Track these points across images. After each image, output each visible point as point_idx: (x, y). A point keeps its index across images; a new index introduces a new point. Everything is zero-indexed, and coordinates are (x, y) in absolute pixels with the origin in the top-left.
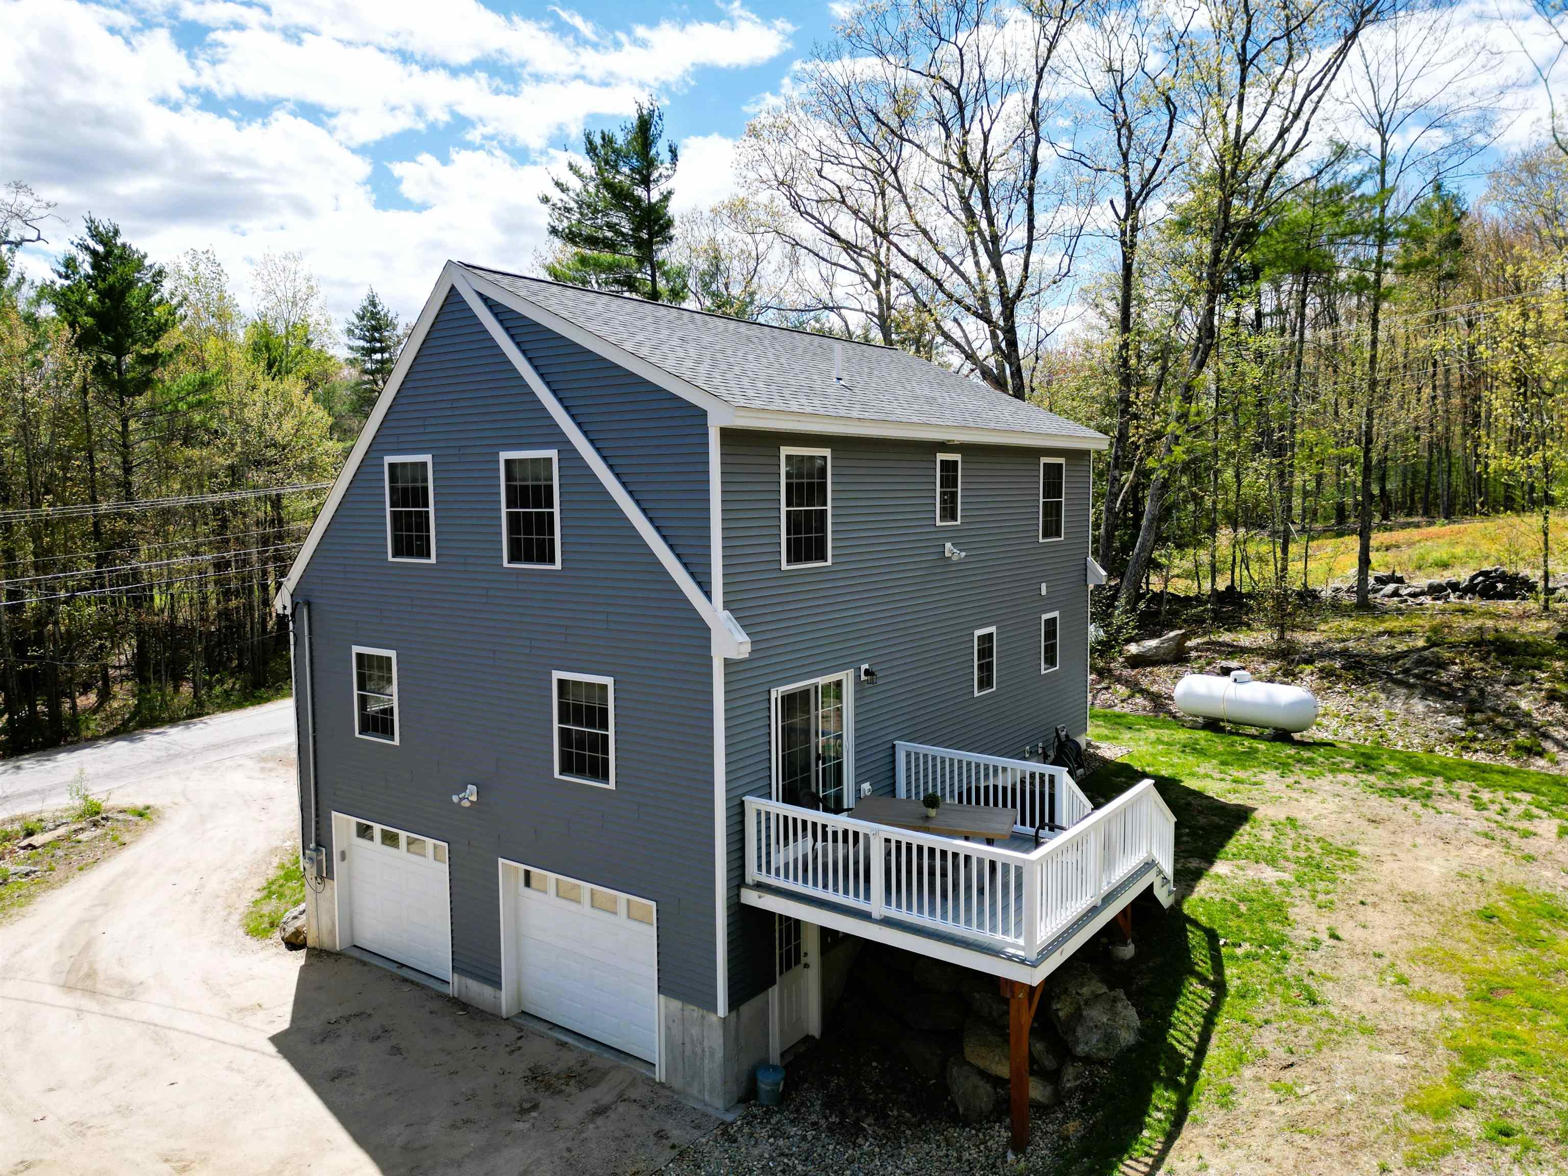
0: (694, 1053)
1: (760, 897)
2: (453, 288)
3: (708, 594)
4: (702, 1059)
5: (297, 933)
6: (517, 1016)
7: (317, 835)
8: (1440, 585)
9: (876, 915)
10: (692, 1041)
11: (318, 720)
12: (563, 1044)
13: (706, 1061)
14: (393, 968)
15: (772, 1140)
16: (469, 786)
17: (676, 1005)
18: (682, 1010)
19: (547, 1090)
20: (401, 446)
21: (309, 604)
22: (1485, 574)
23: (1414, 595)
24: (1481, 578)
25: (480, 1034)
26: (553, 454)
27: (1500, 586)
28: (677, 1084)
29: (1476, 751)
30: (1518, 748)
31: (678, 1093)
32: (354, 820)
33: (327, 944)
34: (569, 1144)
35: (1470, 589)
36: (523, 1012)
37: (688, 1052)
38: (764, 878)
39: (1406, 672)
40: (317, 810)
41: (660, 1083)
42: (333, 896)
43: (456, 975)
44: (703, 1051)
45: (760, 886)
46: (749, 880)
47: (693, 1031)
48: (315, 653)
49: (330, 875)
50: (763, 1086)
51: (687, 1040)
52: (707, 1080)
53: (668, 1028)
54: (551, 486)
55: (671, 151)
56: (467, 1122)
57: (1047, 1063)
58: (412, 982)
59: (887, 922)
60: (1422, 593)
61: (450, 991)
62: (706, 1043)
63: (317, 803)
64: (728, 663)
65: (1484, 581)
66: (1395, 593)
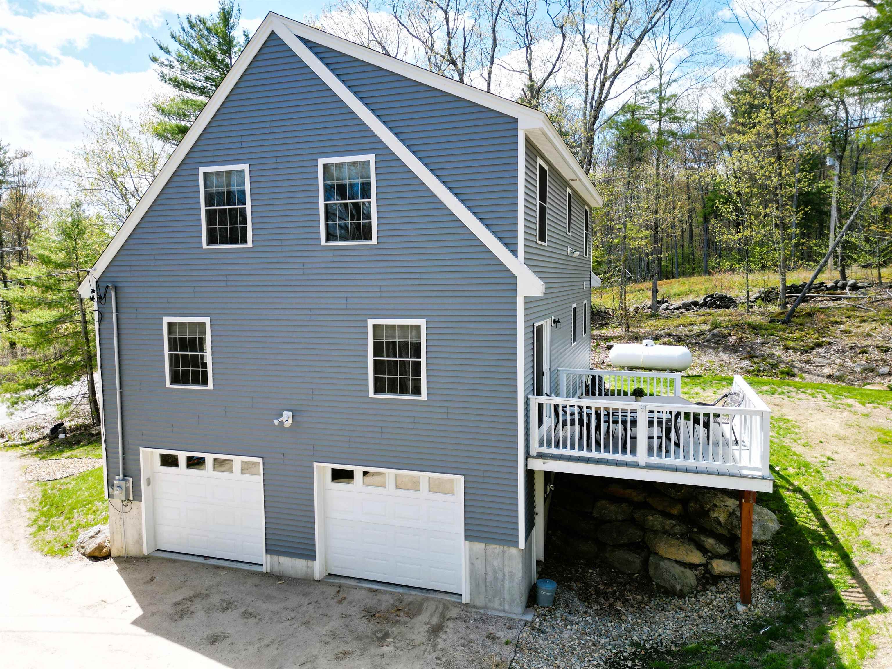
0: (496, 578)
1: (544, 463)
2: (273, 33)
3: (514, 252)
4: (503, 581)
5: (100, 547)
6: (325, 577)
7: (124, 468)
8: (688, 303)
9: (642, 463)
10: (495, 571)
11: (124, 378)
12: (375, 591)
13: (507, 582)
14: (202, 560)
15: (569, 627)
16: (285, 413)
17: (479, 546)
18: (485, 550)
19: (388, 622)
20: (216, 159)
21: (116, 288)
22: (712, 296)
23: (676, 309)
24: (709, 299)
25: (305, 595)
26: (371, 158)
27: (718, 302)
28: (480, 602)
29: (762, 376)
30: (782, 373)
31: (481, 608)
32: (159, 452)
33: (133, 551)
34: (434, 655)
35: (705, 304)
36: (329, 574)
37: (490, 577)
38: (545, 450)
39: (708, 341)
40: (123, 448)
41: (466, 604)
42: (139, 514)
43: (269, 556)
44: (504, 575)
45: (540, 456)
46: (533, 453)
47: (496, 563)
48: (122, 326)
49: (137, 497)
50: (543, 593)
51: (489, 569)
52: (507, 596)
53: (472, 564)
54: (369, 184)
55: (244, 35)
56: (345, 653)
57: (719, 550)
58: (224, 568)
59: (648, 467)
60: (680, 308)
61: (264, 569)
62: (506, 570)
63: (123, 443)
64: (528, 300)
65: (711, 300)
66: (667, 309)
